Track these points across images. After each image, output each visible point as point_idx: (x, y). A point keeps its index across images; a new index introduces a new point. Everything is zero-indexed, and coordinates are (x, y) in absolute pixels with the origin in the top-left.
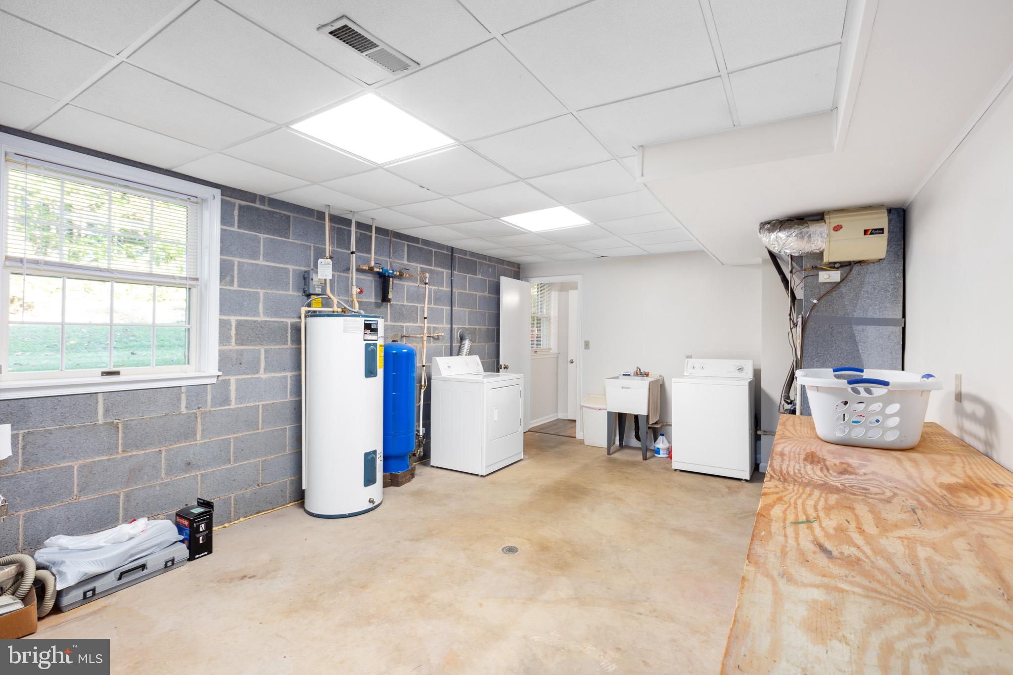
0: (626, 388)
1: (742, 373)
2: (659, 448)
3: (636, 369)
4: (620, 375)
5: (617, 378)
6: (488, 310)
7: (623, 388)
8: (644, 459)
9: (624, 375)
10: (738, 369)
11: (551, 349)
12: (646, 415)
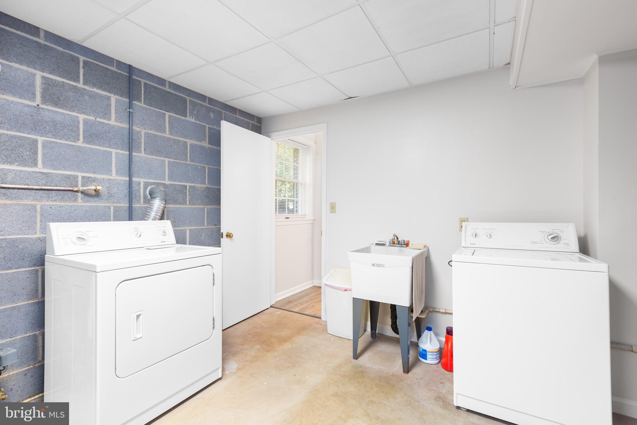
0: (379, 265)
1: (558, 243)
2: (425, 351)
3: (392, 237)
4: (371, 244)
5: (367, 250)
6: (208, 165)
7: (373, 265)
8: (404, 372)
9: (377, 244)
10: (552, 238)
11: (306, 215)
12: (408, 306)
